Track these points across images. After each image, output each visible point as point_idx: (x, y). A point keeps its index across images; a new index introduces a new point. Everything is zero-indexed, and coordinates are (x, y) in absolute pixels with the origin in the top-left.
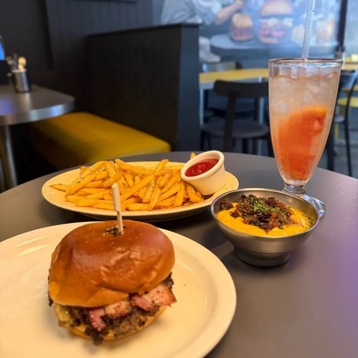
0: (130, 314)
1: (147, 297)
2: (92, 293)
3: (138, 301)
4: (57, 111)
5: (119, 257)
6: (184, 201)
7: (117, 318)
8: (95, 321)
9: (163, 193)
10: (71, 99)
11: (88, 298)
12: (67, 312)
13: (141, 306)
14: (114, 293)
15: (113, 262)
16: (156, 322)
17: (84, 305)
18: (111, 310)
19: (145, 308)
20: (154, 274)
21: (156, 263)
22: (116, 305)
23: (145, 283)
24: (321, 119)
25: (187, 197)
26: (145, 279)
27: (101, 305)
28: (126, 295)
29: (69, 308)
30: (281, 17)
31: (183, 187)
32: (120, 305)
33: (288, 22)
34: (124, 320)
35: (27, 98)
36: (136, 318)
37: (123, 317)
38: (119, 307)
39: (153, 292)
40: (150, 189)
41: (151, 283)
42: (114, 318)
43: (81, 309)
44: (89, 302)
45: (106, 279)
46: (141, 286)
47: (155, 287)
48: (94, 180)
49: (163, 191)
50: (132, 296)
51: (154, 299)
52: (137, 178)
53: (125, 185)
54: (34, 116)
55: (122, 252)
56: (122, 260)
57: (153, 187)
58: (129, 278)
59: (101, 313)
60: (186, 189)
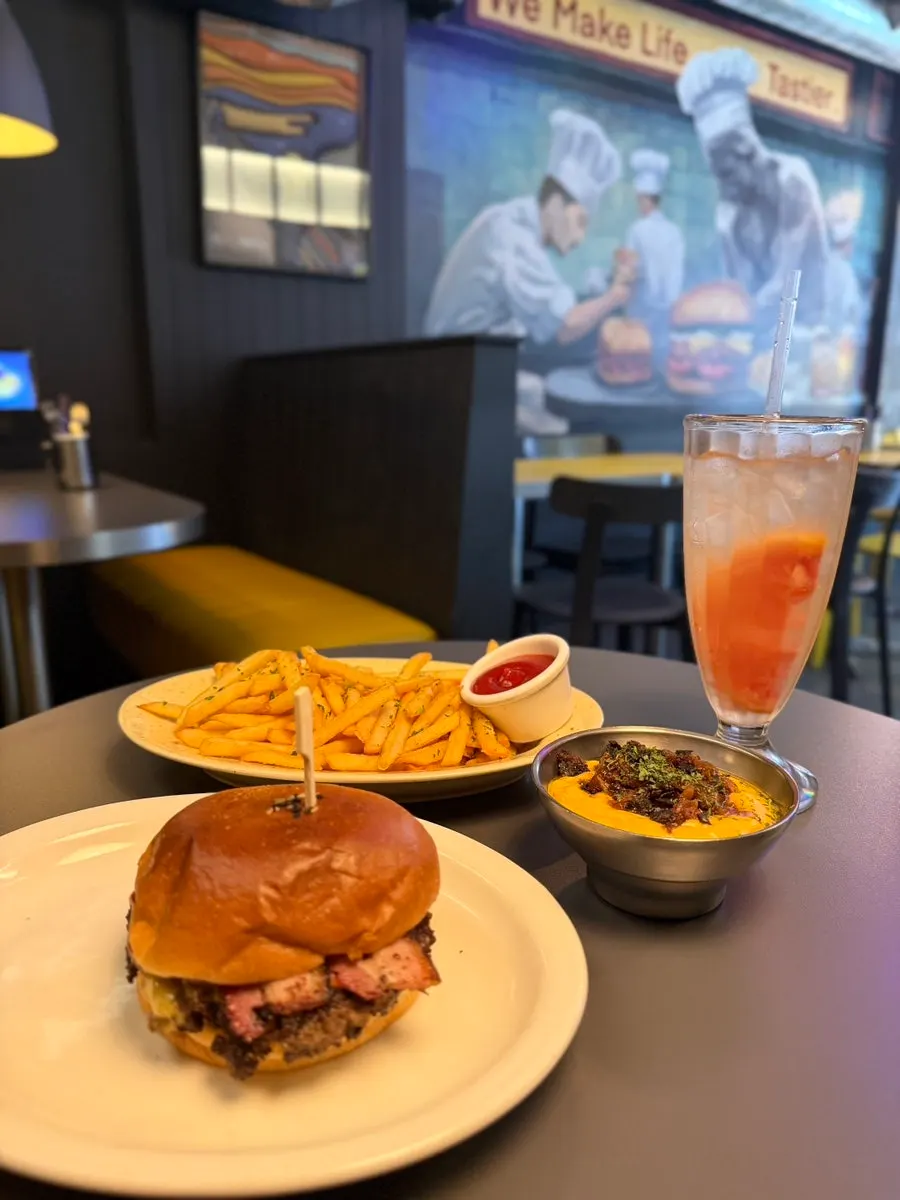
0: (325, 1006)
1: (366, 967)
2: (235, 948)
3: (347, 976)
4: (160, 535)
5: (304, 864)
6: (466, 755)
7: (295, 1014)
8: (237, 1019)
9: (415, 733)
10: (196, 509)
11: (224, 962)
12: (171, 997)
13: (352, 987)
14: (289, 953)
15: (289, 874)
17: (215, 978)
18: (279, 993)
19: (362, 993)
20: (388, 911)
21: (393, 885)
22: (291, 982)
23: (365, 931)
24: (809, 561)
25: (474, 745)
26: (365, 922)
27: (255, 979)
28: (318, 960)
29: (176, 985)
30: (722, 328)
31: (466, 721)
32: (301, 982)
33: (741, 343)
34: (310, 1018)
35: (86, 504)
36: (341, 1016)
37: (307, 1012)
38: (298, 986)
39: (384, 956)
40: (385, 721)
41: (378, 932)
42: (287, 1012)
43: (206, 989)
44: (225, 970)
45: (269, 916)
46: (355, 939)
47: (389, 944)
48: (248, 696)
49: (417, 726)
50: (332, 961)
51: (386, 971)
52: (353, 695)
53: (323, 709)
54: (103, 546)
55: (312, 853)
56: (312, 872)
57: (391, 717)
58: (327, 916)
59: (255, 999)
60: (472, 726)
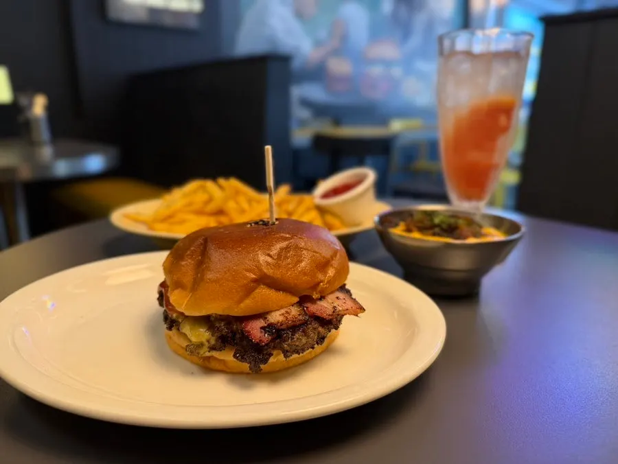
0: (305, 323)
1: (323, 303)
2: (248, 291)
3: (313, 308)
4: (95, 163)
5: (284, 244)
7: (288, 328)
11: (241, 301)
13: (318, 314)
14: (280, 296)
15: (275, 250)
16: (329, 351)
17: (237, 311)
18: (276, 317)
19: (324, 316)
20: (331, 272)
21: (332, 258)
22: (283, 311)
23: (322, 281)
26: (320, 276)
27: (261, 311)
28: (296, 299)
30: (387, 63)
32: (289, 311)
33: (397, 72)
34: (299, 330)
36: (315, 329)
37: (295, 328)
38: (287, 312)
39: (331, 298)
41: (328, 282)
42: (283, 327)
43: (229, 320)
44: (242, 305)
45: (268, 271)
46: (315, 286)
47: (332, 292)
50: (304, 300)
51: (335, 305)
54: (62, 168)
55: (285, 239)
56: (287, 248)
58: (300, 272)
59: (261, 323)
